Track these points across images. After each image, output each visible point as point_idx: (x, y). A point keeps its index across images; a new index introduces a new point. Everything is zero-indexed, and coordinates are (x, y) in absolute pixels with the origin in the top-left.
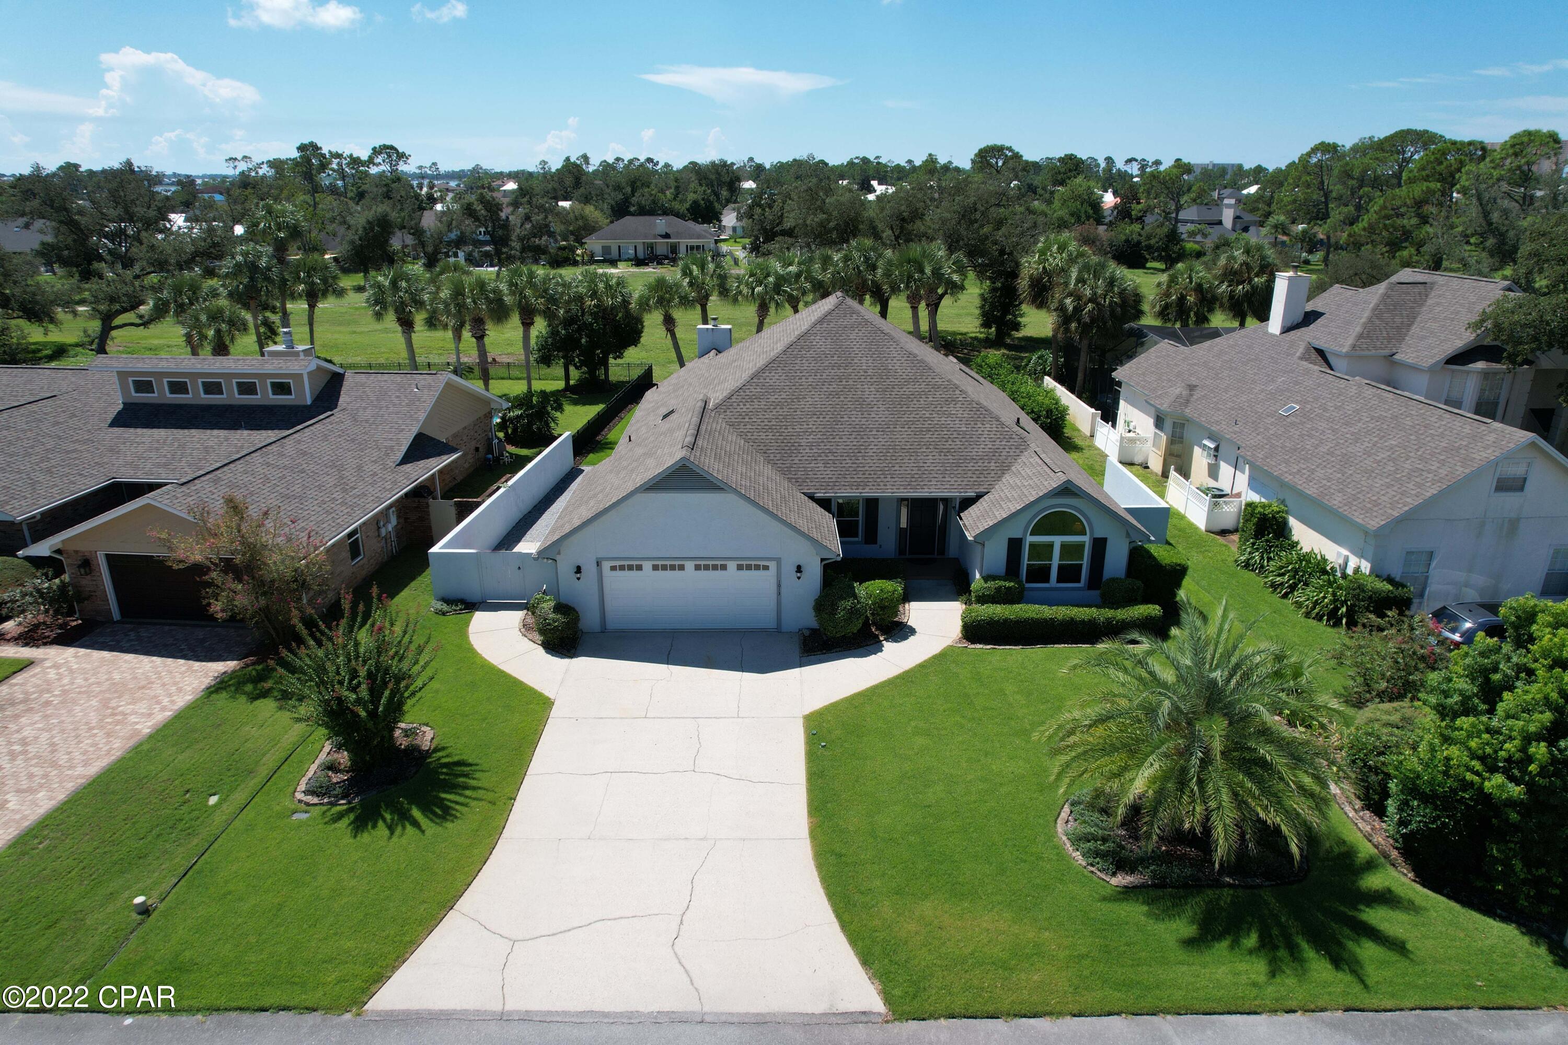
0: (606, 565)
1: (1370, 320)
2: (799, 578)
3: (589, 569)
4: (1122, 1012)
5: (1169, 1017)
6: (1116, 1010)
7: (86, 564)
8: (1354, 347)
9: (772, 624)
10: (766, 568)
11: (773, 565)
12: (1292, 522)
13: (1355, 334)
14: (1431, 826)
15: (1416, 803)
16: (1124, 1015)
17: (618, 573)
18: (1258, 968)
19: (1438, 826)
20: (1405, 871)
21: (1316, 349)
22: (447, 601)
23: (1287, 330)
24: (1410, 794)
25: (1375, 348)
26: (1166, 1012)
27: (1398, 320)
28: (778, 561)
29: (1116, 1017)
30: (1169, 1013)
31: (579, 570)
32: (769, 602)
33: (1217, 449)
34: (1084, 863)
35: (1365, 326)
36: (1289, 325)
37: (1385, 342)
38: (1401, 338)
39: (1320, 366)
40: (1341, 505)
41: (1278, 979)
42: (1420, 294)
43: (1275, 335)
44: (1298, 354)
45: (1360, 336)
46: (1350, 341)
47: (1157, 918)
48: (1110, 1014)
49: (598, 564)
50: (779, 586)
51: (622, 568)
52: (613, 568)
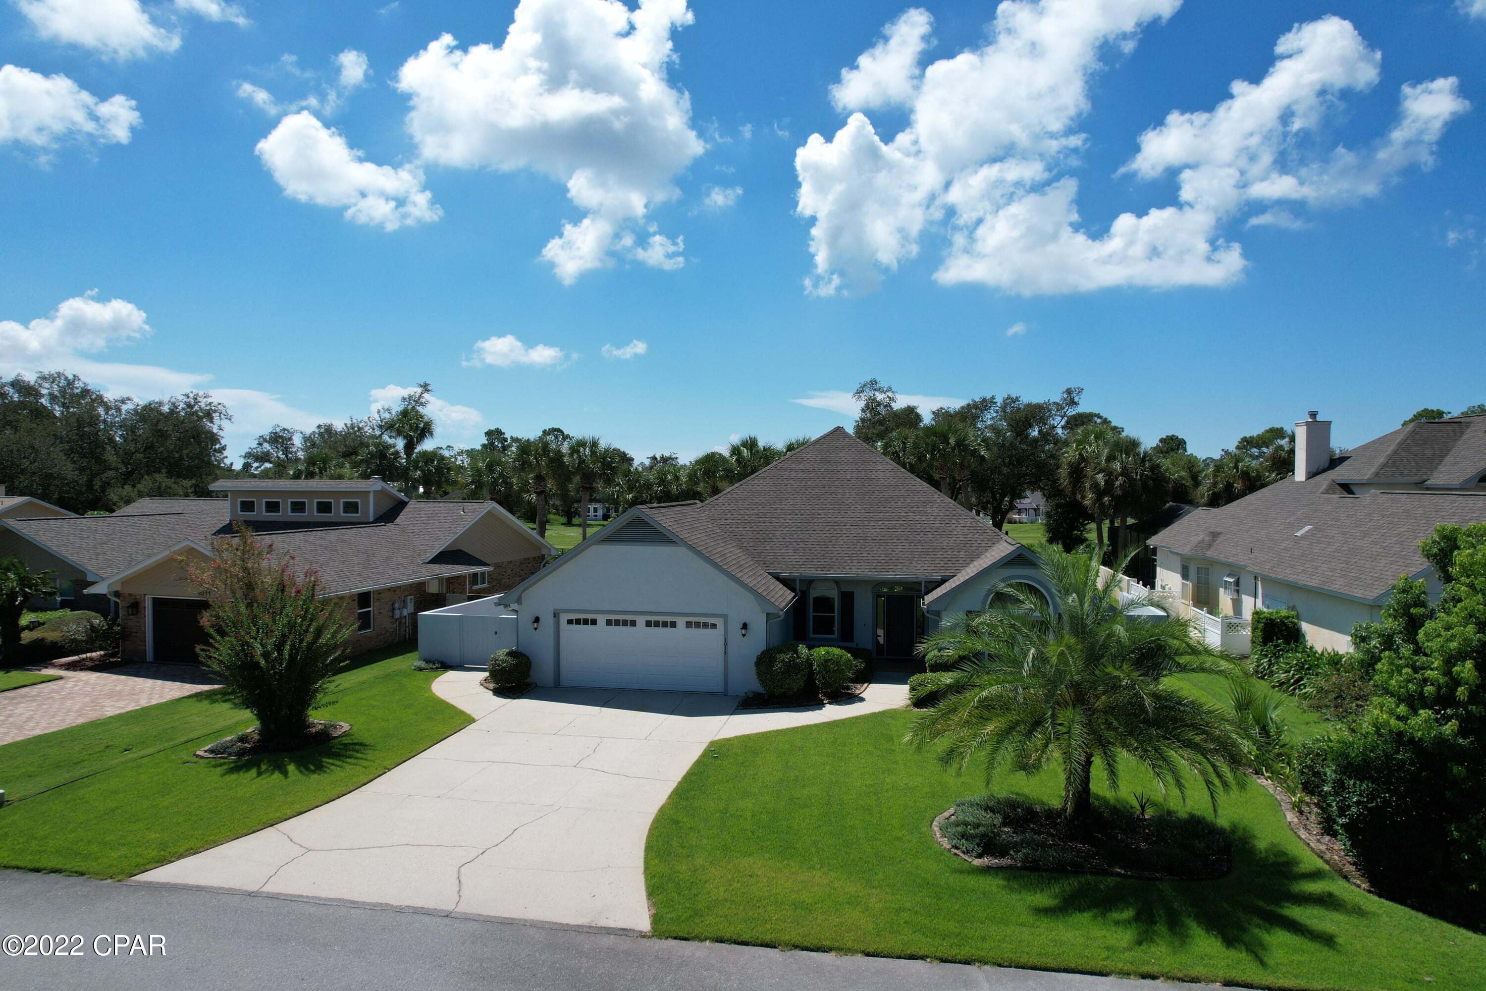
0: (564, 618)
1: (1395, 452)
2: (744, 635)
3: (547, 620)
4: (927, 957)
5: (987, 968)
6: (921, 953)
7: (135, 606)
8: (1377, 474)
9: (720, 688)
10: (714, 626)
11: (719, 622)
12: (1305, 627)
13: (1378, 464)
14: (1370, 805)
15: (1352, 782)
16: (928, 960)
17: (574, 627)
18: (1124, 937)
19: (1377, 805)
20: (1358, 882)
21: (1339, 485)
22: (427, 661)
23: (1312, 474)
24: (1344, 773)
25: (1402, 475)
26: (983, 961)
27: (1428, 453)
28: (725, 617)
29: (920, 961)
30: (986, 963)
31: (537, 620)
32: (717, 663)
33: (1237, 583)
34: (949, 847)
35: (1390, 457)
36: (1315, 471)
37: (1414, 470)
38: (1433, 468)
39: (1341, 493)
40: (1341, 587)
41: (1144, 947)
42: (1454, 431)
43: (1303, 482)
44: (1321, 490)
45: (1384, 466)
46: (1373, 470)
47: (1012, 890)
48: (912, 957)
49: (556, 615)
50: (726, 644)
51: (578, 622)
52: (570, 622)
